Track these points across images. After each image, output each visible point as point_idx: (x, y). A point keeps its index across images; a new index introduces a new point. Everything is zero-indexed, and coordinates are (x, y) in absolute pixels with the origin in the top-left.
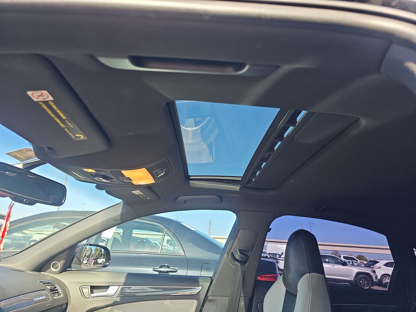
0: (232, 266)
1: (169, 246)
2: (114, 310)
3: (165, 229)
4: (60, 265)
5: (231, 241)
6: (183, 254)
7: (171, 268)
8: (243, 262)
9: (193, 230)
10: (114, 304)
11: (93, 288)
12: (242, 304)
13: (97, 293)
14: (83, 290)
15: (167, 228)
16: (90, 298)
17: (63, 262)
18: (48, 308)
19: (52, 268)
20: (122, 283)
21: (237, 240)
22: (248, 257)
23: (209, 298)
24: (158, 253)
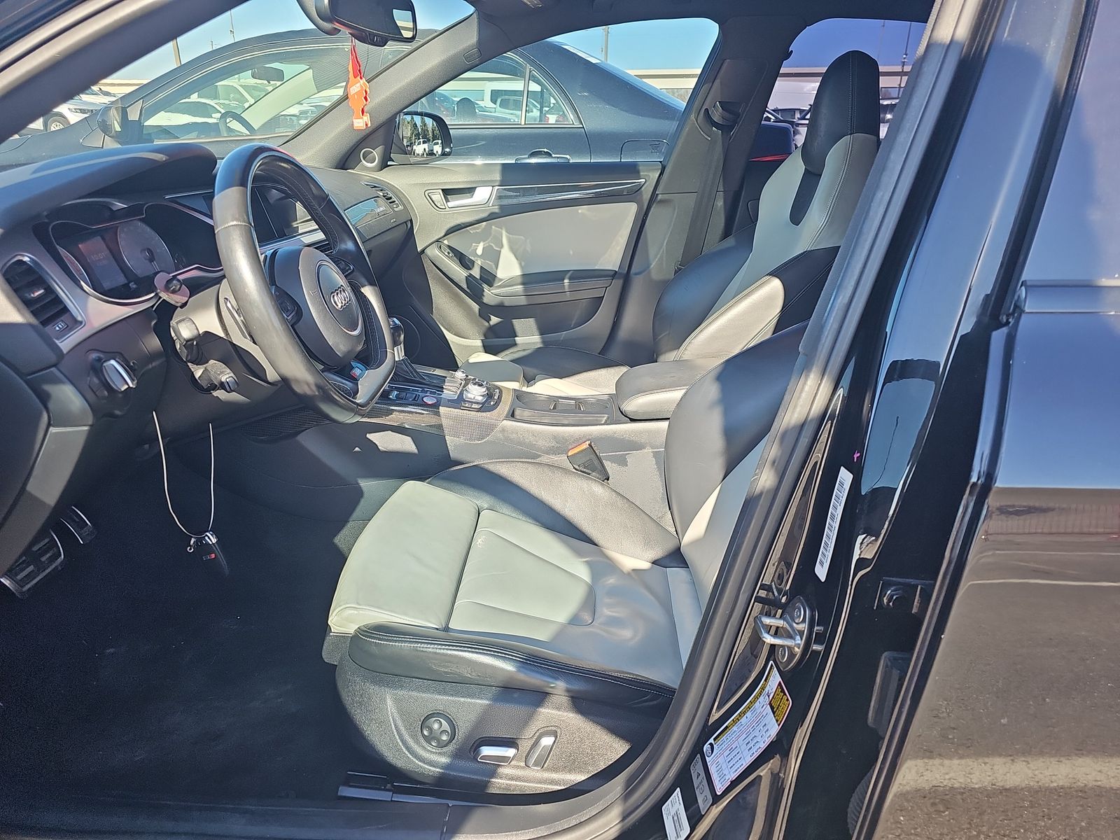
0: (706, 137)
1: (499, 109)
2: (491, 228)
3: (526, 65)
4: (377, 154)
5: (706, 86)
6: (577, 124)
7: (553, 156)
8: (725, 128)
9: (594, 62)
10: (489, 218)
11: (447, 192)
12: (720, 203)
13: (455, 202)
14: (433, 197)
15: (532, 63)
16: (448, 209)
17: (380, 149)
18: (394, 225)
19: (364, 161)
20: (497, 181)
21: (717, 82)
22: (738, 115)
23: (660, 197)
24: (521, 124)
